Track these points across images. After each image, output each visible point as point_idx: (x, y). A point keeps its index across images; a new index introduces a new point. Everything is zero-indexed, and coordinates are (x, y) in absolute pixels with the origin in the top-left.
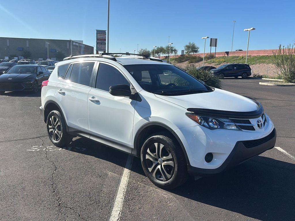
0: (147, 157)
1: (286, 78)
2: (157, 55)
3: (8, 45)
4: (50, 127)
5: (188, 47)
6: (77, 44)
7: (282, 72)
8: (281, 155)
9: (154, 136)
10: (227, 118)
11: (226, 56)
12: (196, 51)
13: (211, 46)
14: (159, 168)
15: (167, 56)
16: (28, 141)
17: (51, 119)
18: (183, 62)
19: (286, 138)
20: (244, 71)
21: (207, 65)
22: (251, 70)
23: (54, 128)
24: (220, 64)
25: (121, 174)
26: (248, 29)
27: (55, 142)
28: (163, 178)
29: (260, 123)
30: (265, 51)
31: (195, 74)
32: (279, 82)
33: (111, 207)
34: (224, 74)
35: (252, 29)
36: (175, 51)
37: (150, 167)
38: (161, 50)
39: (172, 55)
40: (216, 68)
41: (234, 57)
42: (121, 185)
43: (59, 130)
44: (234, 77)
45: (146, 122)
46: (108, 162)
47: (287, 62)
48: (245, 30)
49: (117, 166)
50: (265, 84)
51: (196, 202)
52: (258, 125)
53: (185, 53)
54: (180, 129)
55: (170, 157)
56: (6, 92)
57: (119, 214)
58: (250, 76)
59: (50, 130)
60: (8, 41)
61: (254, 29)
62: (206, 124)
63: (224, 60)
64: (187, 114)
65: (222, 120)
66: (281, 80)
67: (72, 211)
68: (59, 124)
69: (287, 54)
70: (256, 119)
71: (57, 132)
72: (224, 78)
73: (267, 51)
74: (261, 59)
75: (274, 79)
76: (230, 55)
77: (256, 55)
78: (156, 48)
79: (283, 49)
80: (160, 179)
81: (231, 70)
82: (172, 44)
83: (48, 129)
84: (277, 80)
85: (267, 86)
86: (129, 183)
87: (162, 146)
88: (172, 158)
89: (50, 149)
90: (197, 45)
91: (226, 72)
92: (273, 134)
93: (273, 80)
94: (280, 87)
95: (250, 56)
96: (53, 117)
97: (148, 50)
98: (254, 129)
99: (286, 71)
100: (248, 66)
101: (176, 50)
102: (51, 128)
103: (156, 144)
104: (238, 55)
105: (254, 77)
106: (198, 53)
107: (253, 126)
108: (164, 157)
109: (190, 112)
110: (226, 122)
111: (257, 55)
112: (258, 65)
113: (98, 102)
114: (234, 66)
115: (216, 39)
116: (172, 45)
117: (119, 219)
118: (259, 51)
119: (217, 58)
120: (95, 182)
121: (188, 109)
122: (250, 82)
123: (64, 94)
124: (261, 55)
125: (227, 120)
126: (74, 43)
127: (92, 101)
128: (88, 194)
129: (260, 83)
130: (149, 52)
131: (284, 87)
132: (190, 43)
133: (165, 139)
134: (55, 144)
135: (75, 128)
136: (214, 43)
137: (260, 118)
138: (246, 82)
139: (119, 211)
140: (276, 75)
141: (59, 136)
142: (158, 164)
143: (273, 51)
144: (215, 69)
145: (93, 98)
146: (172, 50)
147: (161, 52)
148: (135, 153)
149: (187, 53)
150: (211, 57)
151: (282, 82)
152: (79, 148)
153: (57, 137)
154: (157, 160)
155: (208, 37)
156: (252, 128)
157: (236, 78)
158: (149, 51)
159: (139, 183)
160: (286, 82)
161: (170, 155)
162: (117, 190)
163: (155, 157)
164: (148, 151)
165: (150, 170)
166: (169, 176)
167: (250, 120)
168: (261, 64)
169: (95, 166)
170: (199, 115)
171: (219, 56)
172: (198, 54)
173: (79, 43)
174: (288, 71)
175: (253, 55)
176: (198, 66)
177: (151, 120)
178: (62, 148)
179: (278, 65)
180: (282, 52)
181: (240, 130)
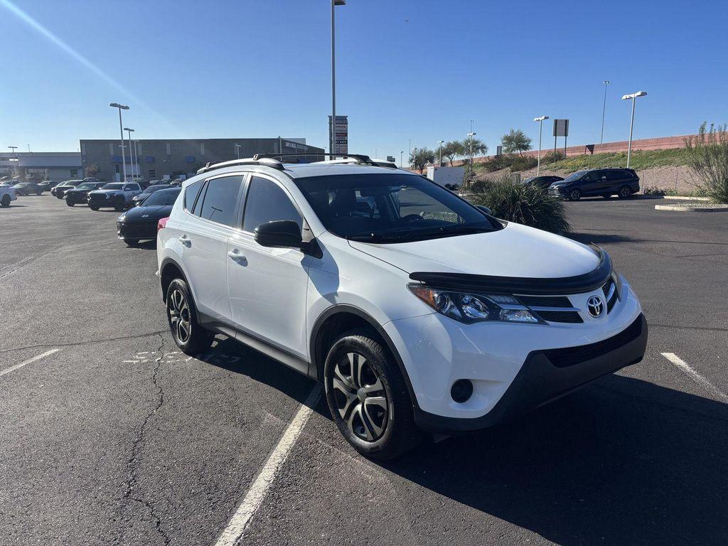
0: (336, 384)
1: (715, 194)
2: (447, 158)
3: (169, 153)
4: (172, 312)
5: (509, 140)
6: (293, 146)
7: (707, 180)
8: (673, 374)
9: (346, 338)
10: (508, 293)
11: (589, 153)
12: (526, 147)
13: (555, 135)
14: (358, 412)
15: (467, 160)
16: (134, 342)
17: (172, 297)
18: (499, 169)
19: (692, 331)
20: (624, 182)
21: (548, 173)
22: (638, 180)
23: (178, 316)
24: (574, 171)
25: (289, 419)
26: (632, 96)
27: (182, 343)
28: (367, 434)
29: (598, 304)
30: (672, 140)
31: (507, 193)
32: (701, 202)
33: (236, 504)
34: (580, 190)
35: (639, 93)
36: (483, 148)
37: (343, 407)
38: (454, 148)
39: (478, 157)
40: (563, 179)
41: (604, 156)
42: (279, 446)
43: (186, 319)
44: (602, 197)
45: (328, 304)
46: (273, 390)
47: (717, 158)
48: (624, 97)
49: (289, 398)
50: (669, 208)
51: (436, 495)
52: (592, 310)
53: (505, 151)
54: (394, 323)
55: (378, 386)
56: (141, 241)
57: (248, 522)
58: (638, 193)
59: (173, 319)
60: (168, 146)
61: (643, 94)
62: (456, 311)
63: (583, 162)
64: (410, 287)
65: (494, 299)
66: (705, 199)
67: (148, 511)
68: (185, 306)
69: (718, 143)
70: (586, 296)
71: (183, 323)
72: (581, 198)
73: (677, 139)
74: (664, 157)
75: (691, 196)
76: (597, 152)
77: (652, 148)
78: (444, 145)
79: (711, 134)
80: (362, 435)
81: (595, 181)
82: (474, 134)
83: (170, 316)
84: (695, 198)
85: (673, 212)
86: (300, 441)
87: (362, 360)
88: (382, 388)
89: (169, 359)
90: (527, 134)
91: (583, 187)
92: (637, 329)
93: (687, 198)
94: (701, 213)
95: (639, 152)
96: (175, 291)
97: (428, 149)
98: (579, 320)
99: (715, 181)
100: (632, 171)
101: (485, 147)
102: (174, 316)
103: (351, 356)
104: (614, 151)
105: (647, 194)
106: (530, 151)
107: (576, 312)
108: (368, 386)
109: (419, 282)
110: (507, 303)
111: (654, 148)
112: (656, 170)
113: (243, 261)
114: (600, 173)
115: (566, 121)
116: (476, 138)
117: (241, 536)
118: (658, 141)
119: (571, 159)
120: (226, 437)
121: (413, 276)
122: (635, 206)
123: (189, 244)
124: (664, 147)
125: (508, 299)
126: (287, 145)
127: (233, 258)
128: (200, 466)
129: (657, 207)
130: (430, 153)
131: (709, 214)
132: (513, 131)
133: (367, 345)
134: (182, 347)
135: (212, 316)
136: (561, 128)
137: (599, 292)
138: (627, 206)
139: (249, 516)
140: (695, 190)
141: (187, 334)
142: (356, 402)
143: (685, 139)
144: (561, 181)
145: (236, 251)
146: (477, 147)
147: (454, 152)
148: (313, 374)
149: (508, 150)
150: (557, 157)
151: (707, 202)
152: (227, 357)
153: (183, 336)
154: (354, 391)
155: (546, 118)
156: (575, 318)
157: (607, 198)
158: (432, 152)
159: (320, 442)
160: (715, 203)
161: (378, 382)
162: (265, 459)
163: (351, 386)
164: (337, 370)
165: (342, 412)
166: (378, 430)
167: (571, 298)
168: (663, 168)
169: (242, 398)
170: (437, 289)
171: (573, 154)
172: (531, 153)
173: (296, 144)
174: (719, 178)
175: (646, 149)
176: (528, 176)
177: (339, 301)
178: (194, 357)
179: (698, 167)
180: (706, 139)
181: (541, 322)
